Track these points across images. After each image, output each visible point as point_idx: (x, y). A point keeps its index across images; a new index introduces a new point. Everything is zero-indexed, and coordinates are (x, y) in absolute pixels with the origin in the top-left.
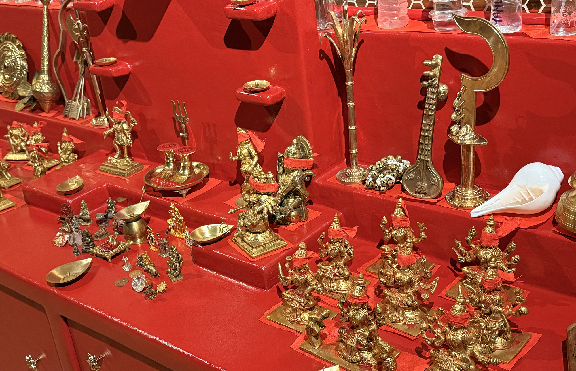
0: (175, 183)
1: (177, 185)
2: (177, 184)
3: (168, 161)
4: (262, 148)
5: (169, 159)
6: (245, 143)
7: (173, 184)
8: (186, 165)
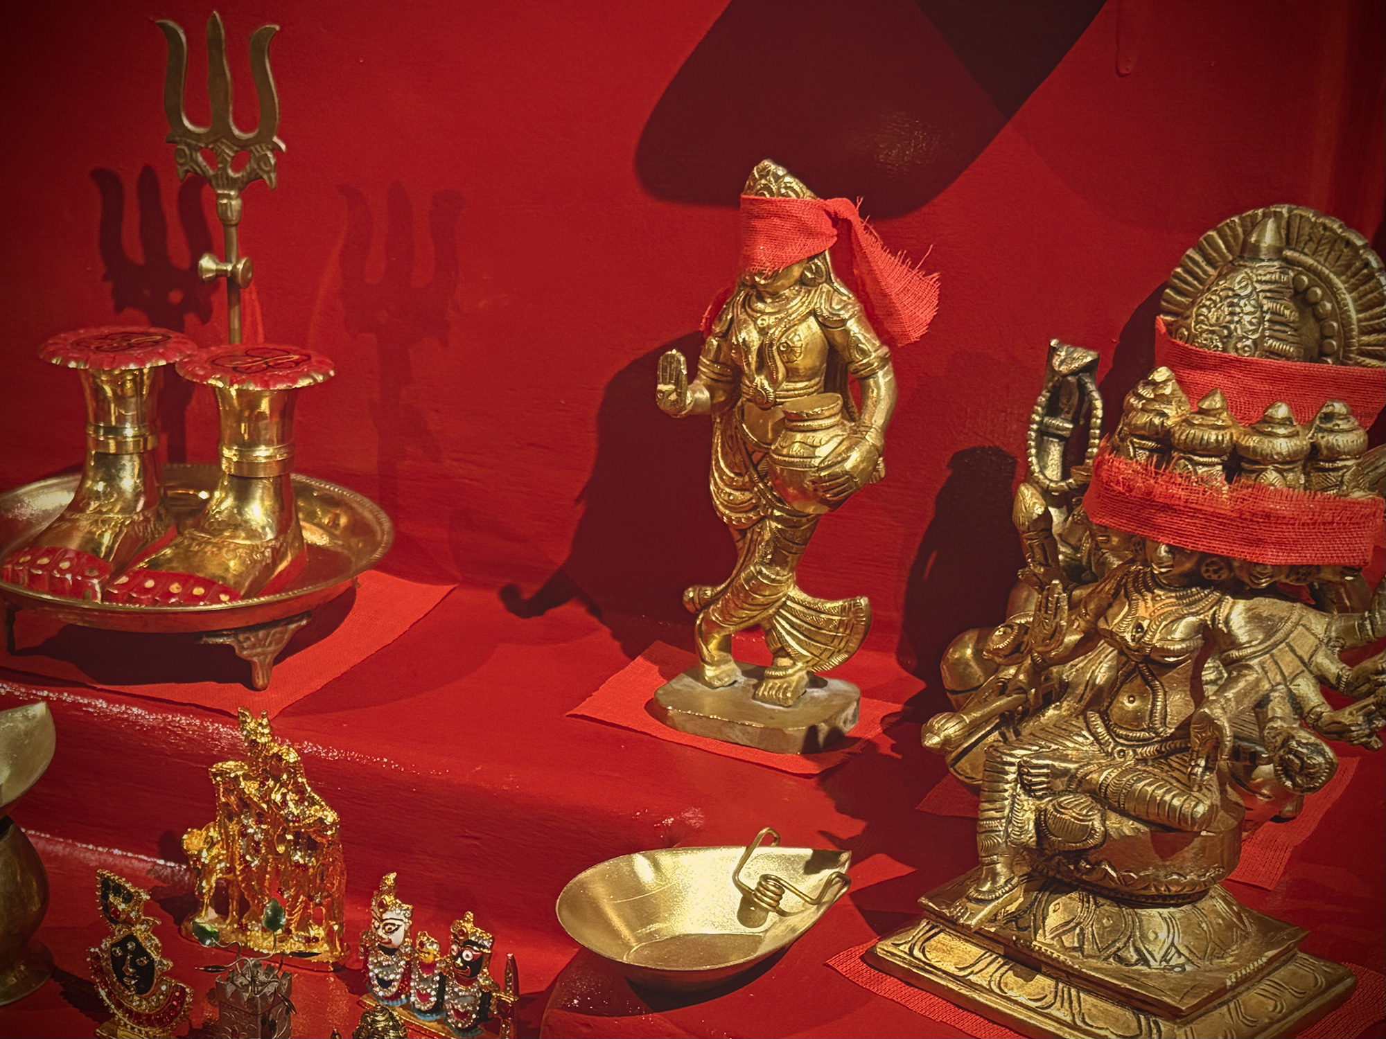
0: (208, 583)
1: (224, 597)
2: (226, 591)
3: (112, 448)
4: (926, 313)
5: (116, 431)
6: (802, 281)
7: (198, 591)
8: (253, 465)
